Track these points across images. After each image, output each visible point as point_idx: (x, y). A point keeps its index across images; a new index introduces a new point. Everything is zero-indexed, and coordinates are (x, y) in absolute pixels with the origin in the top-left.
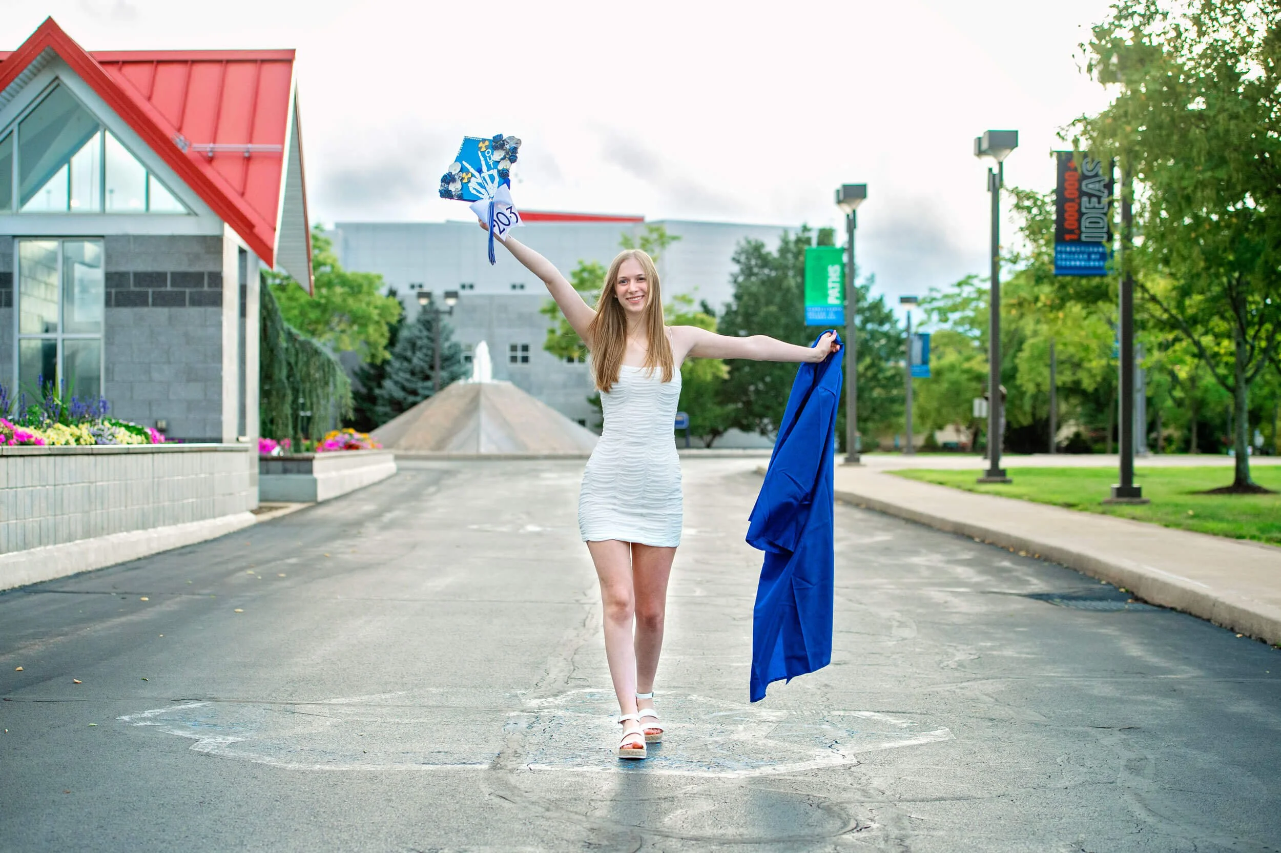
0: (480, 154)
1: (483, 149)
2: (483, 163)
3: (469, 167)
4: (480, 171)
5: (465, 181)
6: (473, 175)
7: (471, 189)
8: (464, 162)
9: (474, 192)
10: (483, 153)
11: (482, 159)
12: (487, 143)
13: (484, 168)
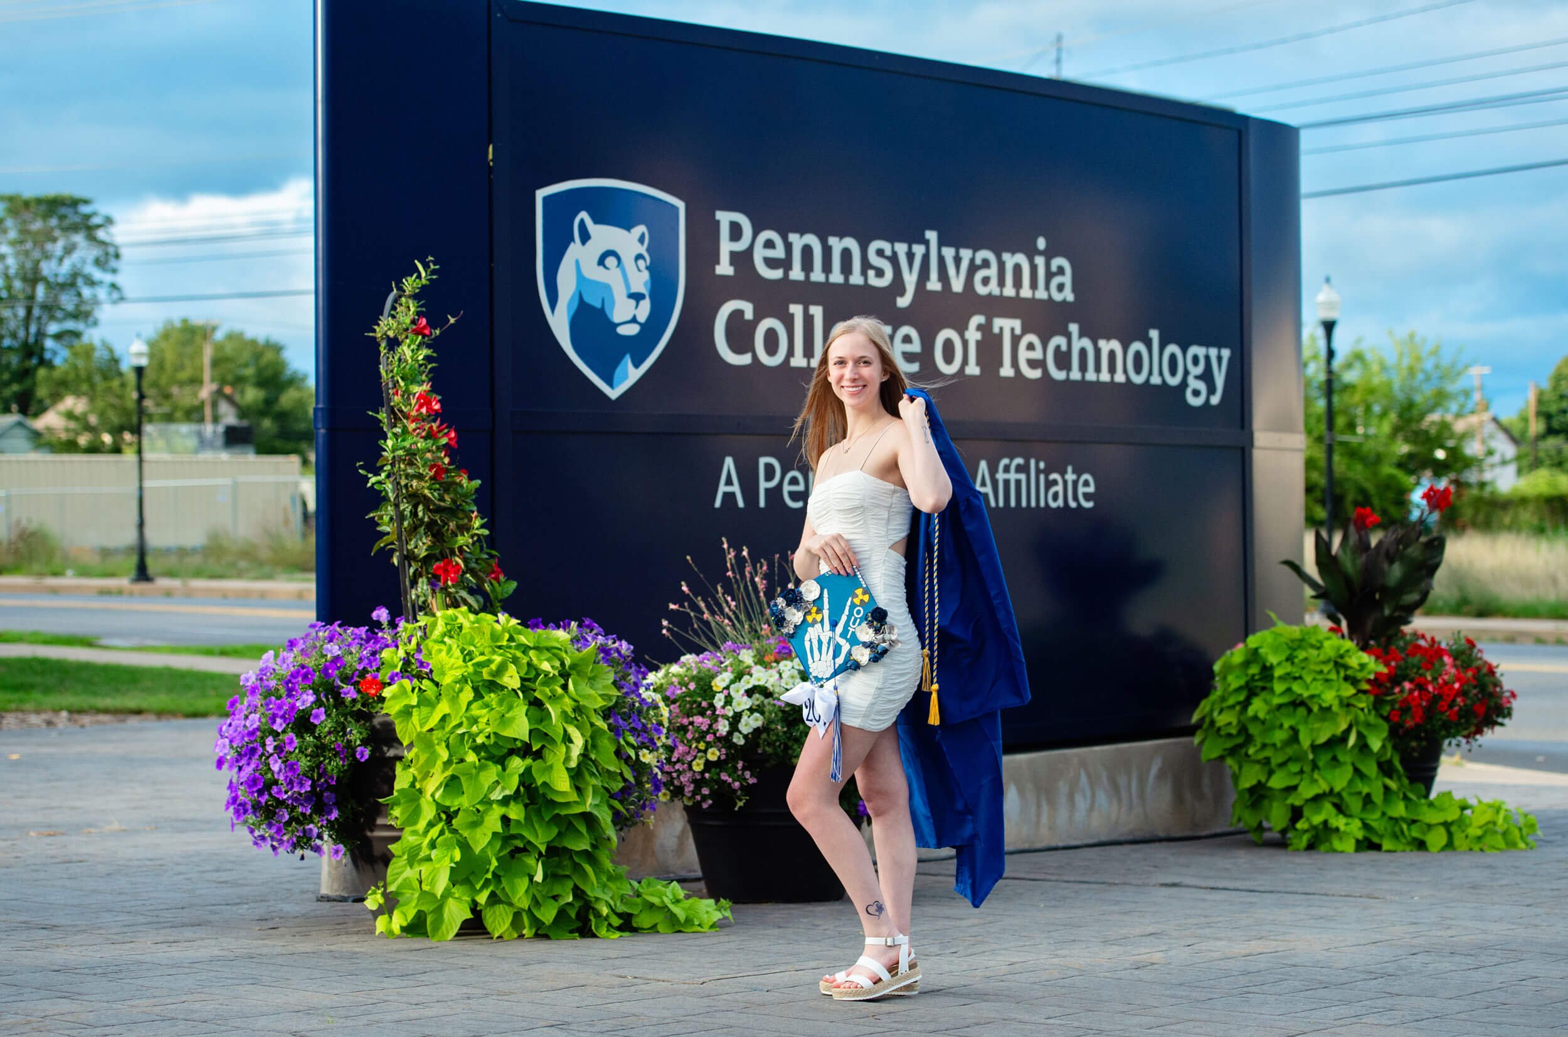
0: (849, 603)
1: (857, 601)
2: (844, 618)
3: (826, 606)
4: (834, 625)
5: (810, 619)
6: (822, 621)
7: (807, 638)
8: (826, 591)
9: (807, 645)
10: (853, 606)
11: (846, 612)
12: (866, 598)
13: (839, 628)
